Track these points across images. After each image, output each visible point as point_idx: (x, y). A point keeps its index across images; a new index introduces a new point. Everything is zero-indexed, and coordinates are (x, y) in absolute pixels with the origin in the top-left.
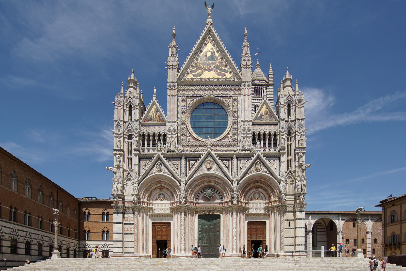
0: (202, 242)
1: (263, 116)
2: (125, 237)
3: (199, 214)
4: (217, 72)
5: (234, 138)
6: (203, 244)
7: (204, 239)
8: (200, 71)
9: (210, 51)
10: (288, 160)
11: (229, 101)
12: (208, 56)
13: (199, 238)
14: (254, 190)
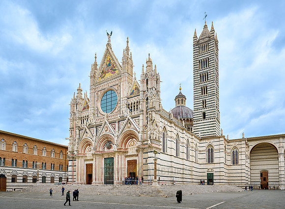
0: (107, 175)
3: (104, 158)
5: (119, 109)
10: (146, 118)
13: (105, 172)
14: (131, 140)
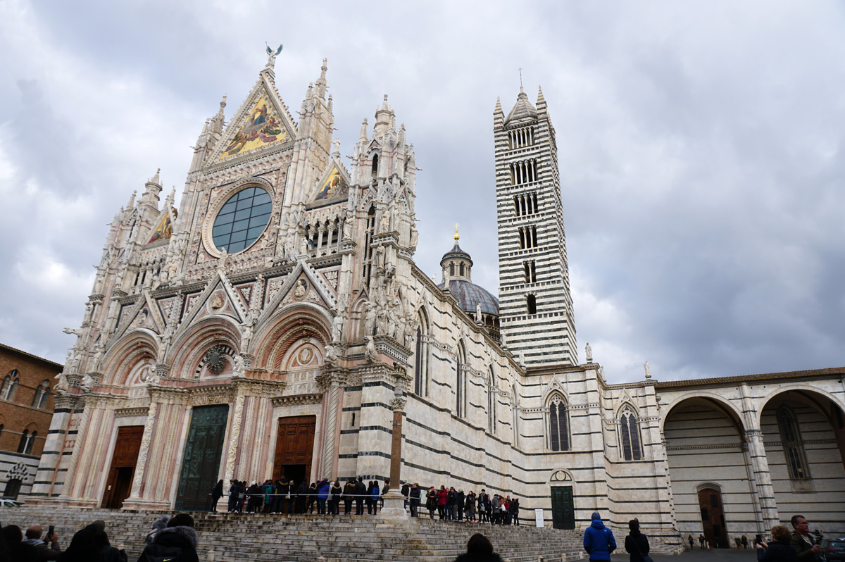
0: (190, 471)
1: (330, 188)
2: (62, 460)
3: (194, 405)
4: (265, 137)
5: (271, 241)
6: (191, 476)
7: (195, 463)
8: (240, 144)
9: (260, 111)
10: (365, 267)
11: (272, 178)
12: (255, 118)
13: (185, 461)
14: (301, 342)
